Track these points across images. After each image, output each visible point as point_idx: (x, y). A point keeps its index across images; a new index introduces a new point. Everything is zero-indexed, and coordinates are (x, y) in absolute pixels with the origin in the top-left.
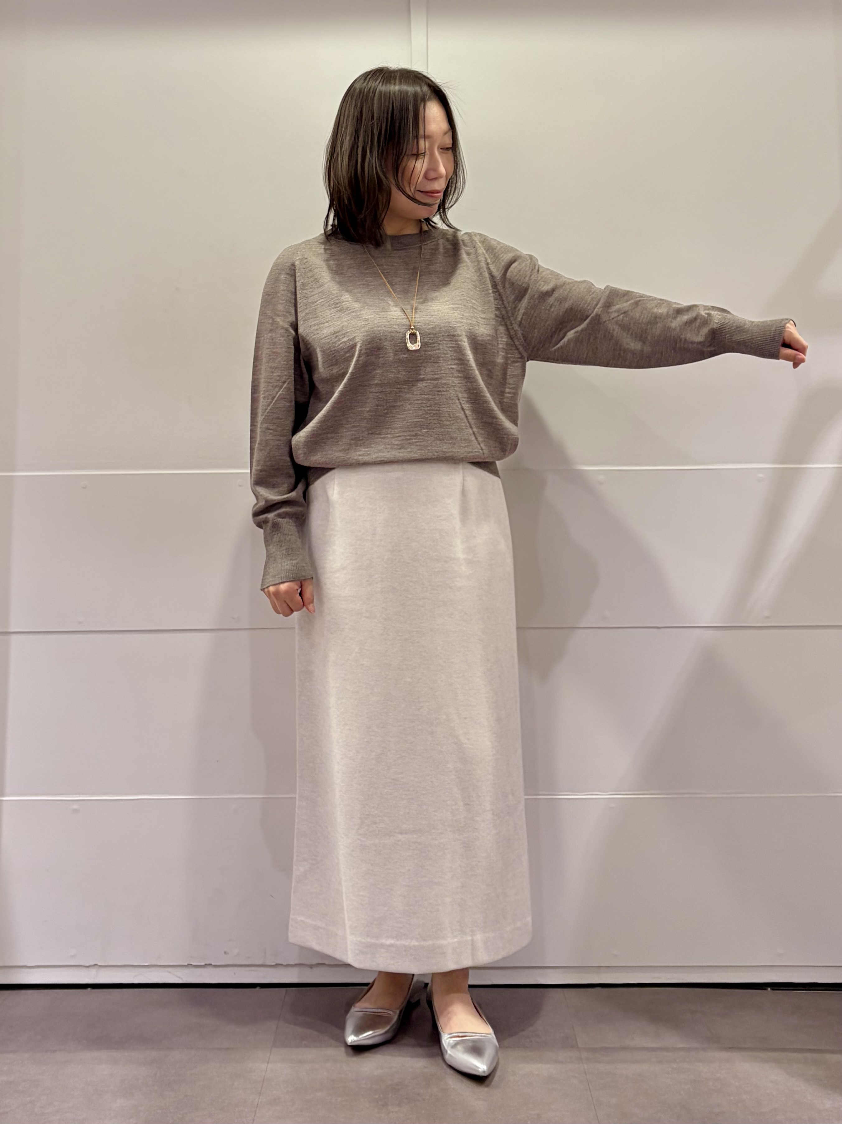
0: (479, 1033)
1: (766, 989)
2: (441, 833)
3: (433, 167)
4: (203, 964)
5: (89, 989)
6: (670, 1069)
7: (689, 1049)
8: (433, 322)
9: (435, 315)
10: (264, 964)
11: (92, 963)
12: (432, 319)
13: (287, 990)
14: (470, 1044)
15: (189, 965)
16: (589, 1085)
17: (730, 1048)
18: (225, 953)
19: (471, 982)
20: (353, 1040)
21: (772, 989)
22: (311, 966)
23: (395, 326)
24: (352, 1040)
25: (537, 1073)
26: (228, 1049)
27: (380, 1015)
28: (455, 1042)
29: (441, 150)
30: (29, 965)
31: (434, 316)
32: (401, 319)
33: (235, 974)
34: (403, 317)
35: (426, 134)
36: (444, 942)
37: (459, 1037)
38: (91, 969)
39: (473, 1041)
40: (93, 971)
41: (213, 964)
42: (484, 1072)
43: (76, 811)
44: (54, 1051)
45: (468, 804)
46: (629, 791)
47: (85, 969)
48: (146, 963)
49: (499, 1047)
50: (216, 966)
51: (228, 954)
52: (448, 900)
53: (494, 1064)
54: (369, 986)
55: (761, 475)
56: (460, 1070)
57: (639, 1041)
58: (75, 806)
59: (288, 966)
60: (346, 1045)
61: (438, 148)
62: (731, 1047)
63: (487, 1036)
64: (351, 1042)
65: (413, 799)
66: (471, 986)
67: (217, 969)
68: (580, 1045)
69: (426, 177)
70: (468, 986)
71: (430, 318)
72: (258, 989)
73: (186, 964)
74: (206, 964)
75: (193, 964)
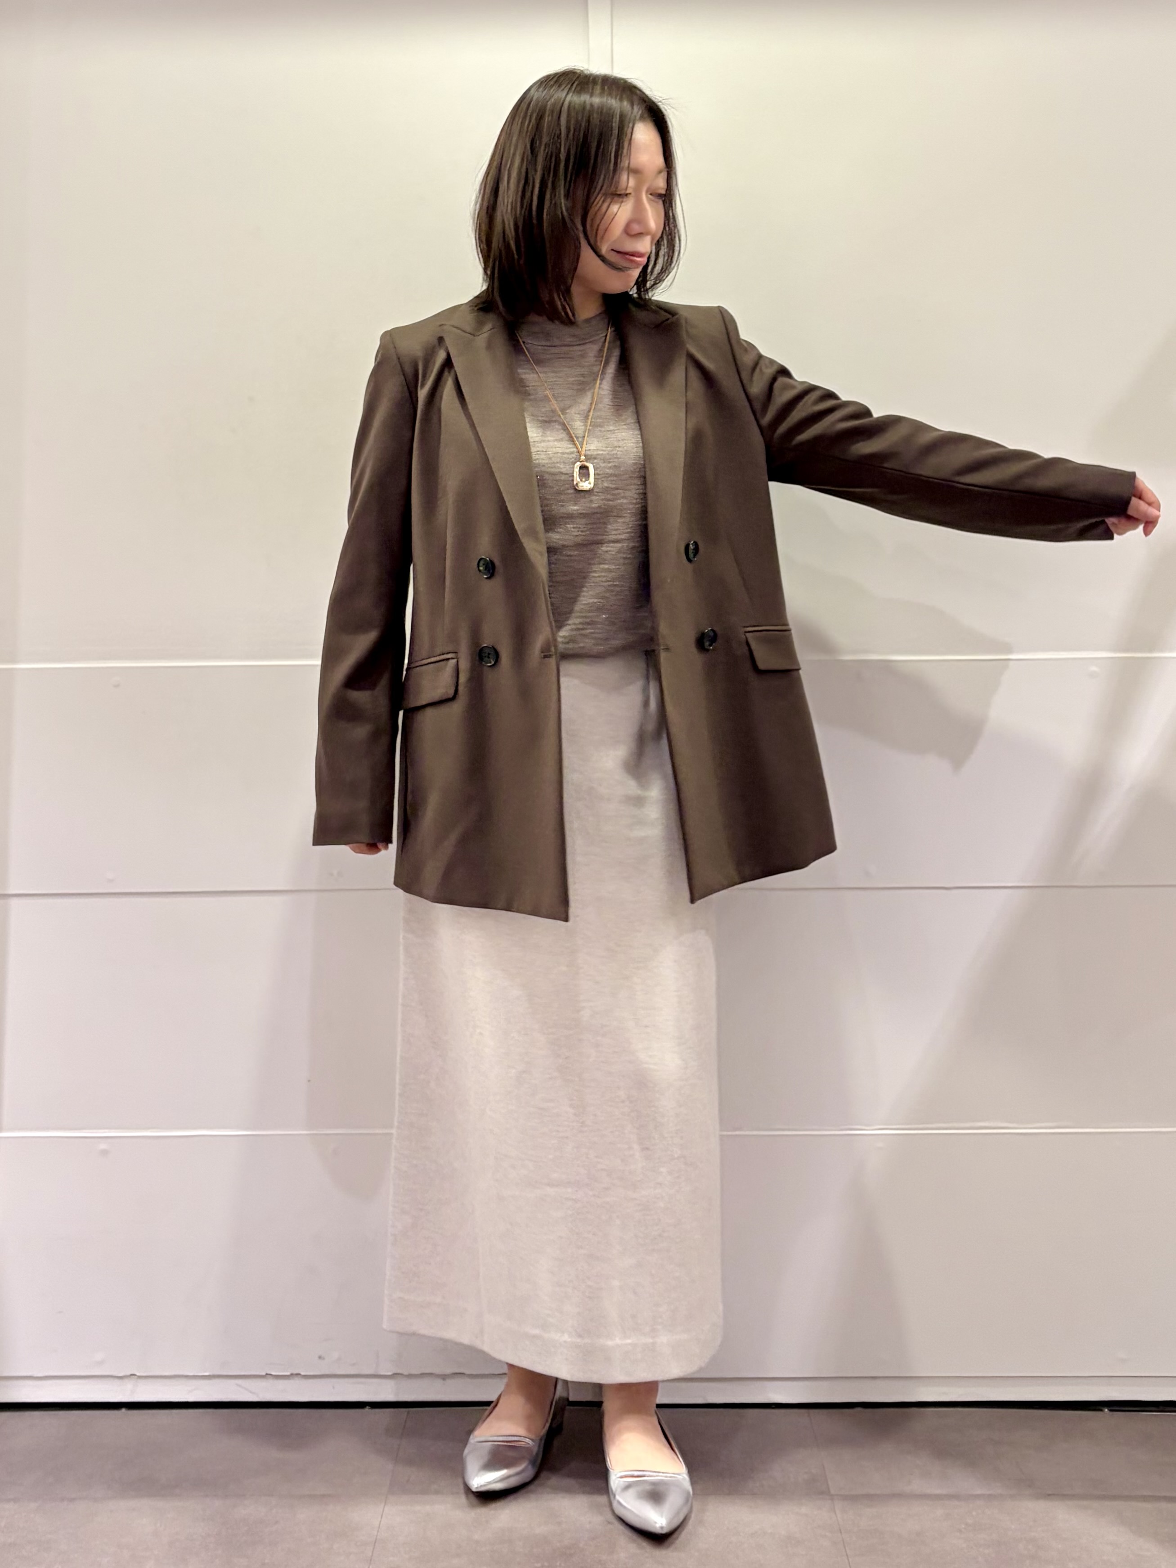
0: (663, 1473)
1: (1101, 1410)
2: (607, 1189)
3: (638, 217)
4: (288, 1374)
5: (124, 1410)
6: (963, 1526)
7: (990, 1497)
8: (615, 458)
9: (619, 447)
10: (376, 1374)
11: (129, 1373)
12: (615, 452)
13: (408, 1413)
14: (648, 1487)
15: (268, 1375)
16: (845, 1548)
17: (1049, 1495)
18: (320, 1357)
19: (661, 1399)
20: (480, 1485)
21: (1111, 1410)
22: (444, 1377)
23: (558, 465)
24: (478, 1484)
25: (770, 1531)
26: (323, 1496)
27: (514, 1446)
28: (627, 1484)
29: (650, 196)
30: (36, 1375)
31: (618, 449)
32: (568, 453)
33: (333, 1387)
34: (572, 450)
35: (632, 166)
36: (610, 1343)
37: (633, 1476)
38: (126, 1380)
39: (654, 1484)
40: (129, 1385)
41: (303, 1373)
42: (662, 1528)
43: (104, 1153)
44: (72, 1500)
45: (647, 1149)
46: (902, 1124)
47: (116, 1380)
48: (206, 1372)
49: (694, 1494)
50: (306, 1377)
51: (324, 1359)
52: (616, 1283)
53: (681, 1518)
54: (492, 1405)
55: (1094, 668)
56: (630, 1524)
57: (917, 1485)
58: (103, 1146)
59: (410, 1376)
60: (468, 1490)
61: (647, 191)
62: (1050, 1492)
63: (674, 1477)
64: (477, 1488)
65: (567, 1138)
66: (659, 1406)
67: (311, 1381)
68: (832, 1492)
69: (627, 231)
70: (655, 1406)
71: (612, 450)
72: (367, 1409)
73: (264, 1374)
74: (292, 1374)
75: (274, 1373)
